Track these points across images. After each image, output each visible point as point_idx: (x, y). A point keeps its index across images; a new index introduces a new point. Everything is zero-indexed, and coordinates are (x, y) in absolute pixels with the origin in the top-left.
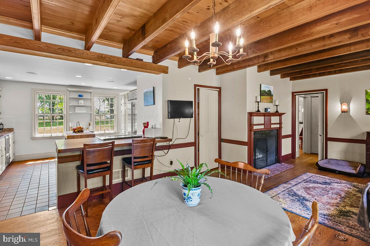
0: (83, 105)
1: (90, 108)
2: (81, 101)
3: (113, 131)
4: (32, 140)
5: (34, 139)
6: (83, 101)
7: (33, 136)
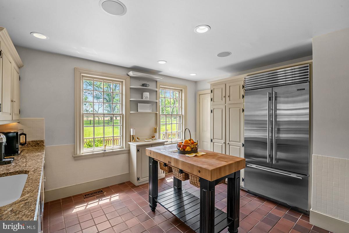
0: (148, 99)
1: (155, 105)
2: (147, 93)
3: (180, 139)
4: (75, 160)
5: (77, 158)
6: (148, 93)
7: (77, 154)
